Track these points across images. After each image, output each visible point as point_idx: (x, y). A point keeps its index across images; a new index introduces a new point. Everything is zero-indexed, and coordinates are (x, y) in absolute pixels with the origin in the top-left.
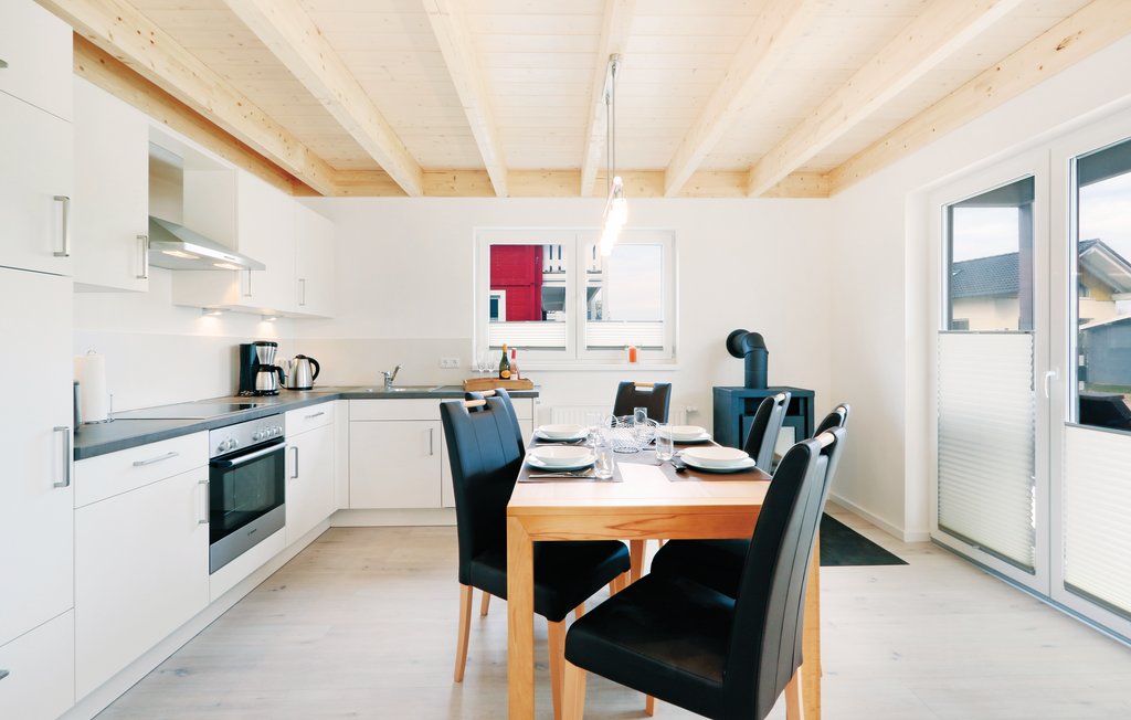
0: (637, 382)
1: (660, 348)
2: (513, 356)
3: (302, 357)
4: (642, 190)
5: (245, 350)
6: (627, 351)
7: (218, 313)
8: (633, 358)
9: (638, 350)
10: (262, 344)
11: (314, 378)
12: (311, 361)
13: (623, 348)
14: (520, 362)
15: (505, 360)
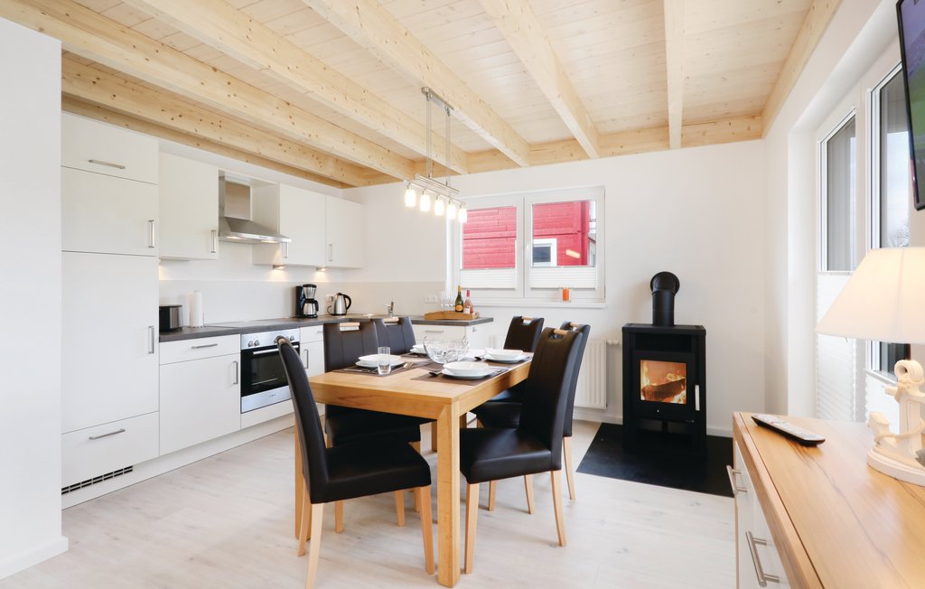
0: (524, 316)
1: (594, 289)
2: (468, 294)
3: (340, 294)
4: (572, 155)
5: (299, 290)
6: (561, 291)
7: (281, 268)
8: (565, 296)
9: (571, 291)
10: (307, 286)
11: (347, 308)
12: (345, 296)
13: (557, 289)
14: (475, 299)
15: (459, 297)
